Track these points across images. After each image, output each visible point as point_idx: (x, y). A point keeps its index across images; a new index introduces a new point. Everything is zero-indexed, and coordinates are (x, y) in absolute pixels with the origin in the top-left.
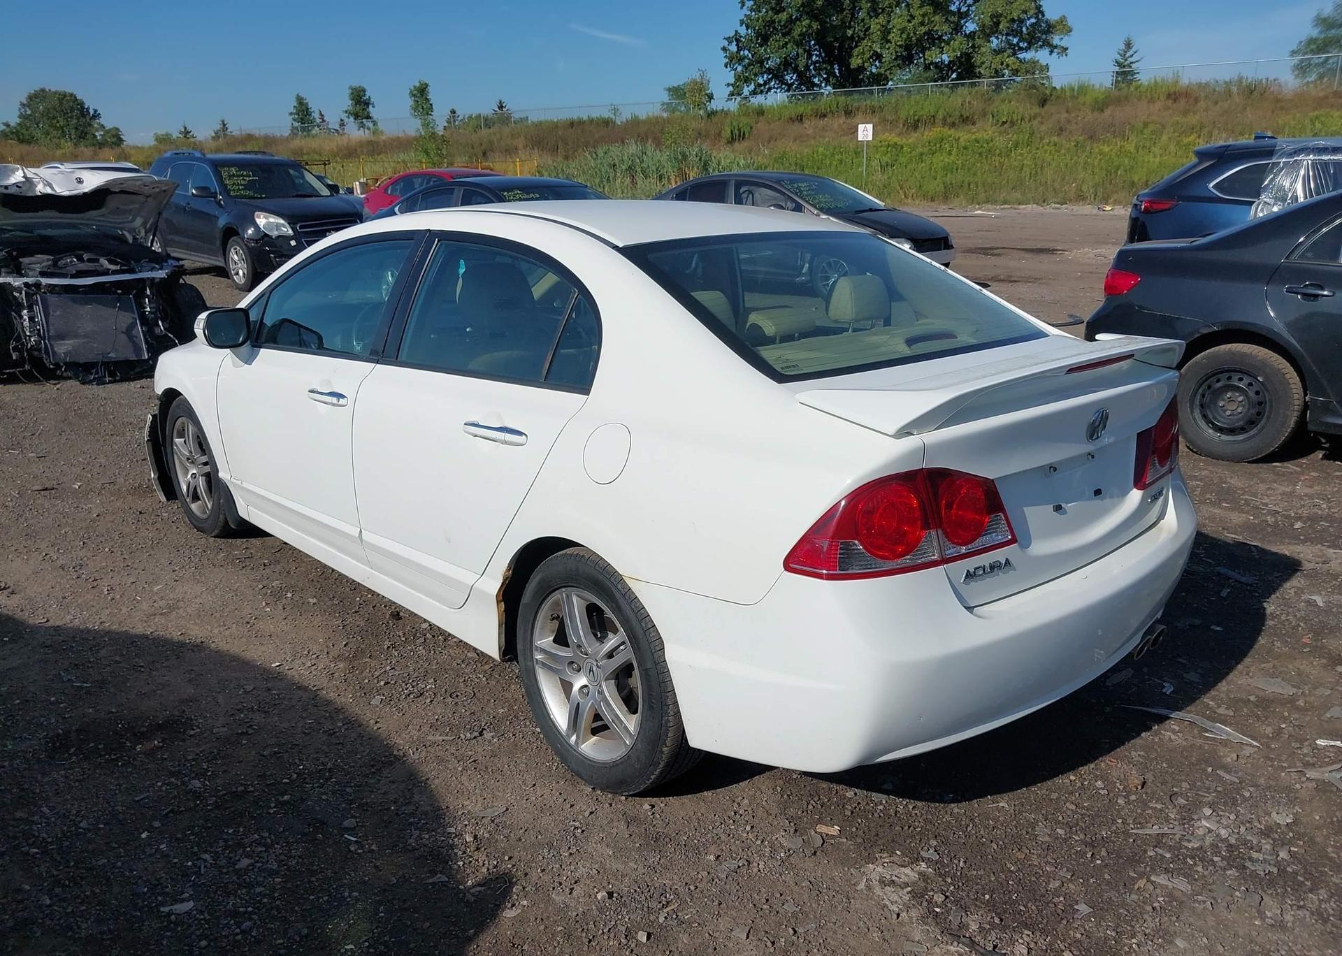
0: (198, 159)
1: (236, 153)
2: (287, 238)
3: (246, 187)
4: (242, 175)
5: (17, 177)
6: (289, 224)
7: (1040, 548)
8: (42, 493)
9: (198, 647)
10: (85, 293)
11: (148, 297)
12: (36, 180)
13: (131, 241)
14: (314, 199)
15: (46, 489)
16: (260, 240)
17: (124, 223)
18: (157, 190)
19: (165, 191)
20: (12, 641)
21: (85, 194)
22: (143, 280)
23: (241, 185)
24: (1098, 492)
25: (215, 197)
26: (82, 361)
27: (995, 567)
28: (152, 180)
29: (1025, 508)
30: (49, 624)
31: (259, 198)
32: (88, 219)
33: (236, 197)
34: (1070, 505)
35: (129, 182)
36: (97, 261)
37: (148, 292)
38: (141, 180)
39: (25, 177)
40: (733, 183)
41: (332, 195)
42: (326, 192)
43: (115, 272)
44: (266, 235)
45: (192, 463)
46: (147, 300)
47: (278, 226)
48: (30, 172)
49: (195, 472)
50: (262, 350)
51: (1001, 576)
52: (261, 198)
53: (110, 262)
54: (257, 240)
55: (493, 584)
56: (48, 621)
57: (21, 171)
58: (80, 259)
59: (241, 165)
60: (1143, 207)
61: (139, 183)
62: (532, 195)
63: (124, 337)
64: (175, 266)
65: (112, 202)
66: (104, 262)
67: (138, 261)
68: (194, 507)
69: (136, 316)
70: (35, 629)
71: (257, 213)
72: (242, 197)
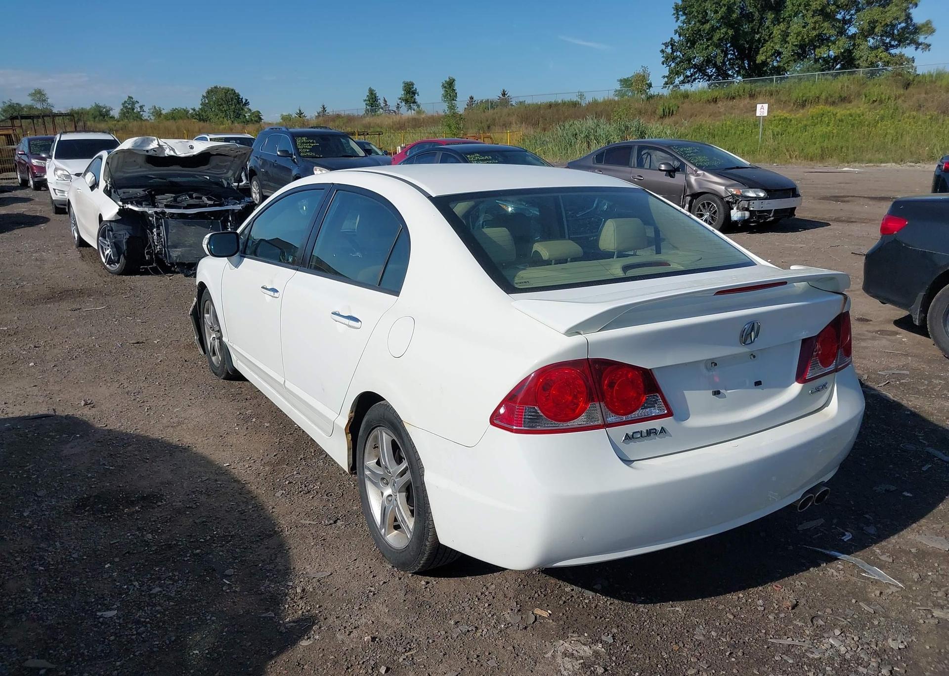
0: (283, 132)
1: (310, 128)
3: (311, 150)
4: (309, 143)
5: (154, 145)
7: (695, 422)
8: (135, 345)
9: (186, 449)
10: (191, 219)
11: (230, 222)
12: (165, 146)
13: (226, 186)
14: (353, 158)
15: (138, 343)
17: (222, 174)
18: (240, 153)
19: (245, 154)
20: (81, 437)
21: (194, 155)
22: (227, 211)
23: (308, 149)
24: (758, 383)
25: (292, 157)
26: (187, 262)
27: (650, 432)
28: (235, 147)
29: (684, 392)
30: (106, 428)
31: (317, 157)
32: (200, 172)
33: (304, 157)
34: (728, 391)
35: (222, 148)
36: (201, 198)
37: (230, 219)
39: (159, 145)
40: (636, 147)
41: (366, 156)
42: (362, 154)
43: (210, 206)
45: (213, 330)
46: (229, 224)
48: (162, 141)
49: (215, 336)
50: (245, 259)
51: (657, 440)
52: (320, 157)
53: (209, 199)
55: (343, 421)
56: (106, 426)
57: (156, 141)
58: (191, 197)
59: (309, 136)
60: (944, 167)
61: (228, 148)
62: (486, 157)
64: (248, 202)
65: (214, 161)
66: (204, 198)
67: (226, 198)
68: (214, 358)
70: (97, 431)
71: (315, 167)
72: (308, 157)
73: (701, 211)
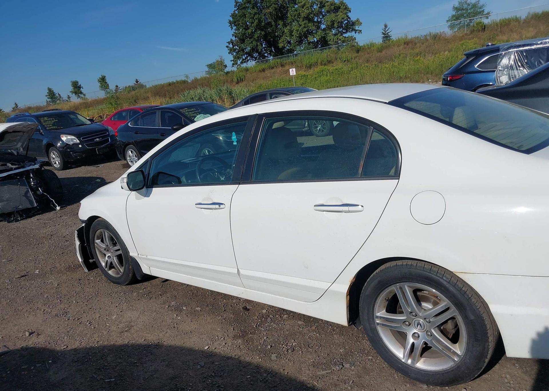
1: (43, 111)
2: (76, 145)
3: (53, 125)
4: (50, 120)
6: (77, 138)
8: (22, 278)
9: (158, 346)
10: (4, 180)
11: (32, 178)
13: (16, 154)
14: (85, 126)
15: (23, 276)
16: (65, 147)
17: (12, 146)
18: (30, 128)
19: (32, 129)
20: (54, 362)
22: (28, 171)
23: (51, 124)
25: (40, 131)
26: (6, 212)
28: (27, 124)
30: (69, 348)
33: (49, 130)
35: (17, 127)
36: (6, 165)
37: (32, 176)
38: (22, 125)
40: (268, 95)
41: (92, 123)
42: (89, 122)
43: (16, 169)
44: (67, 144)
45: (108, 251)
46: (31, 179)
47: (72, 140)
49: (110, 255)
50: (154, 189)
52: (61, 129)
53: (12, 164)
54: (63, 147)
55: (344, 287)
56: (67, 347)
59: (49, 116)
60: (449, 79)
61: (22, 126)
62: (192, 109)
63: (24, 198)
64: (41, 162)
65: (7, 137)
66: (9, 165)
67: (23, 162)
68: (110, 272)
69: (28, 187)
70: (63, 353)
71: (61, 135)
72: (52, 129)
73: (316, 125)
